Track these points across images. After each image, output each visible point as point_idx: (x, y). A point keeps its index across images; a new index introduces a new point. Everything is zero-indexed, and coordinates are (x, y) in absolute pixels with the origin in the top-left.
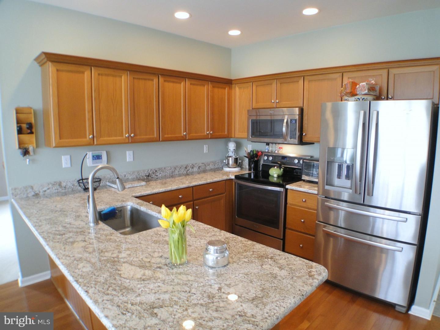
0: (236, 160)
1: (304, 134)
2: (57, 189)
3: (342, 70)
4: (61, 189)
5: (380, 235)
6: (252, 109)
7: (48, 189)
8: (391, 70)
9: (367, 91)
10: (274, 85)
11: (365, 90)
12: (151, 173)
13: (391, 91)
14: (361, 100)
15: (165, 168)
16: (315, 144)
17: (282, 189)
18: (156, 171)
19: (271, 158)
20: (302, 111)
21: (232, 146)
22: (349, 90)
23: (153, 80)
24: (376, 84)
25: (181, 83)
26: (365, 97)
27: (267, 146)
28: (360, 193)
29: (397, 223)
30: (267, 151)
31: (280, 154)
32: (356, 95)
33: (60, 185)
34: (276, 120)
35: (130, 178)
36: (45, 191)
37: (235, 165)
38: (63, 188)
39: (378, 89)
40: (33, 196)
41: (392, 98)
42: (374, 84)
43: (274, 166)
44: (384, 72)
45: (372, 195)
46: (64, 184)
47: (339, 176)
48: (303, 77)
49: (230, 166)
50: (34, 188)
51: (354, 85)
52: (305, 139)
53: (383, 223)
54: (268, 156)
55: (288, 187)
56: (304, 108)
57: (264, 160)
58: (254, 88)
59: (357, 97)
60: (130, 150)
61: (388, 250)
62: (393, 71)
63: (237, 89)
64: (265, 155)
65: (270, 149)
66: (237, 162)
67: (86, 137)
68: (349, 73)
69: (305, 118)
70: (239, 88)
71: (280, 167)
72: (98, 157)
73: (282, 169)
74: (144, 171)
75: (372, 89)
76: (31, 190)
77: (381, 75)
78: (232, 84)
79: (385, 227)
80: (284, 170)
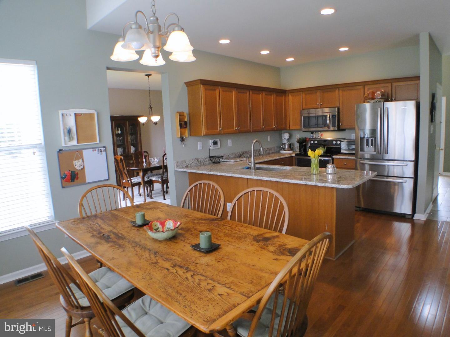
0: (290, 145)
1: (341, 124)
2: (197, 163)
3: (364, 84)
4: (198, 163)
5: (392, 175)
6: (302, 109)
7: (193, 163)
8: (393, 84)
9: (380, 97)
10: (318, 94)
11: (380, 96)
12: (241, 154)
13: (394, 95)
14: (377, 102)
15: (248, 152)
16: (346, 131)
17: (330, 158)
18: (244, 153)
19: (316, 142)
20: (339, 109)
21: (286, 136)
22: (370, 97)
23: (247, 93)
24: (385, 92)
25: (260, 94)
26: (380, 100)
27: (312, 135)
28: (381, 153)
29: (402, 168)
30: (312, 137)
31: (321, 139)
32: (375, 99)
33: (198, 160)
34: (319, 116)
35: (231, 157)
36: (191, 164)
37: (289, 149)
38: (199, 163)
39: (386, 94)
40: (186, 167)
41: (395, 100)
42: (383, 92)
43: (320, 147)
44: (389, 85)
45: (387, 154)
46: (200, 160)
47: (367, 145)
48: (338, 89)
49: (286, 149)
50: (186, 162)
51: (373, 93)
52: (341, 127)
53: (394, 168)
54: (314, 141)
55: (334, 157)
56: (340, 107)
57: (311, 144)
58: (304, 95)
59: (375, 100)
60: (230, 139)
61: (399, 182)
62: (394, 84)
63: (290, 96)
64: (311, 140)
65: (314, 136)
66: (291, 147)
67: (218, 130)
68: (368, 86)
69: (341, 114)
70: (292, 96)
71: (324, 147)
72: (215, 143)
73: (326, 148)
74: (238, 153)
75: (383, 95)
76: (185, 163)
77: (388, 86)
78: (286, 93)
79: (395, 170)
80: (326, 149)
